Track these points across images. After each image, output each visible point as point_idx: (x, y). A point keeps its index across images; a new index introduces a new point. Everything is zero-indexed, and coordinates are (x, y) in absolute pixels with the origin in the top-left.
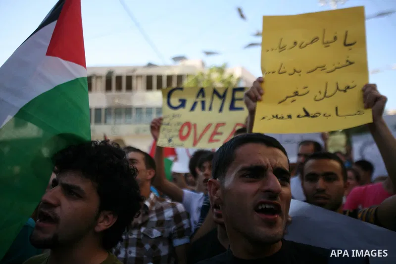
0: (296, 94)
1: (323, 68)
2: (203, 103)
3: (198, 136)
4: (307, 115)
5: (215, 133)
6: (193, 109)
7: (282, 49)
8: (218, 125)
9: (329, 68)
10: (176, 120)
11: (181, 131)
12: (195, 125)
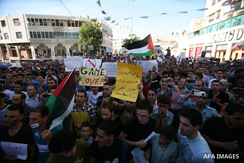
0: (123, 88)
1: (130, 82)
2: (92, 73)
3: (92, 82)
4: (124, 95)
5: (96, 82)
6: (89, 74)
7: (122, 73)
8: (97, 80)
9: (132, 82)
10: (85, 77)
11: (86, 81)
12: (90, 79)
